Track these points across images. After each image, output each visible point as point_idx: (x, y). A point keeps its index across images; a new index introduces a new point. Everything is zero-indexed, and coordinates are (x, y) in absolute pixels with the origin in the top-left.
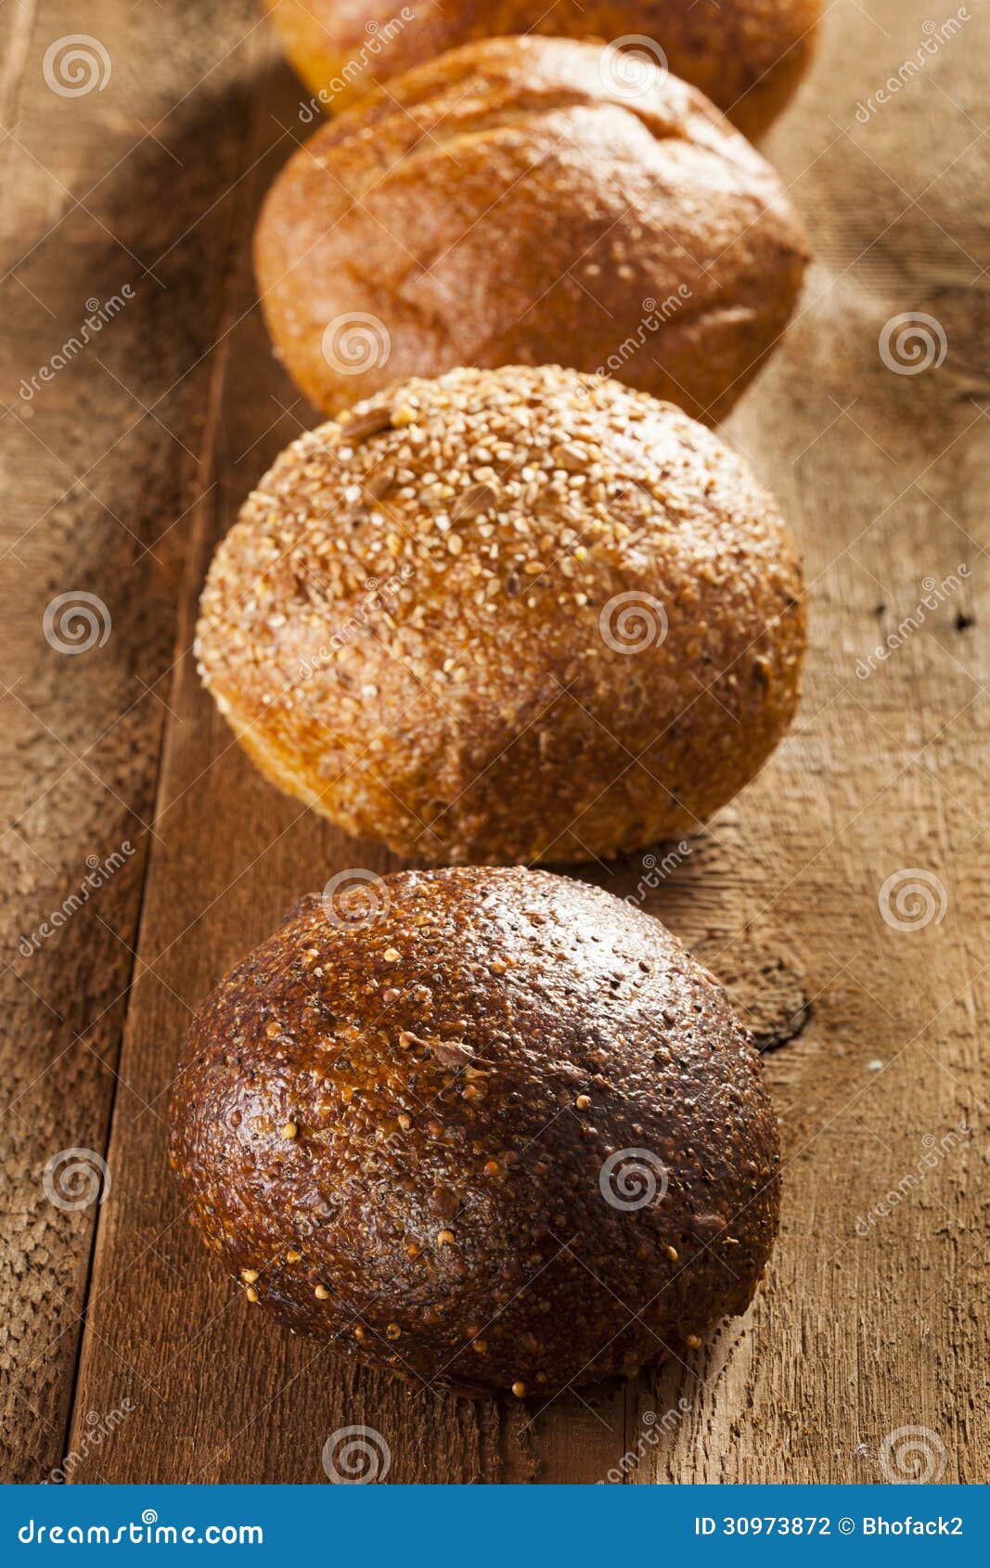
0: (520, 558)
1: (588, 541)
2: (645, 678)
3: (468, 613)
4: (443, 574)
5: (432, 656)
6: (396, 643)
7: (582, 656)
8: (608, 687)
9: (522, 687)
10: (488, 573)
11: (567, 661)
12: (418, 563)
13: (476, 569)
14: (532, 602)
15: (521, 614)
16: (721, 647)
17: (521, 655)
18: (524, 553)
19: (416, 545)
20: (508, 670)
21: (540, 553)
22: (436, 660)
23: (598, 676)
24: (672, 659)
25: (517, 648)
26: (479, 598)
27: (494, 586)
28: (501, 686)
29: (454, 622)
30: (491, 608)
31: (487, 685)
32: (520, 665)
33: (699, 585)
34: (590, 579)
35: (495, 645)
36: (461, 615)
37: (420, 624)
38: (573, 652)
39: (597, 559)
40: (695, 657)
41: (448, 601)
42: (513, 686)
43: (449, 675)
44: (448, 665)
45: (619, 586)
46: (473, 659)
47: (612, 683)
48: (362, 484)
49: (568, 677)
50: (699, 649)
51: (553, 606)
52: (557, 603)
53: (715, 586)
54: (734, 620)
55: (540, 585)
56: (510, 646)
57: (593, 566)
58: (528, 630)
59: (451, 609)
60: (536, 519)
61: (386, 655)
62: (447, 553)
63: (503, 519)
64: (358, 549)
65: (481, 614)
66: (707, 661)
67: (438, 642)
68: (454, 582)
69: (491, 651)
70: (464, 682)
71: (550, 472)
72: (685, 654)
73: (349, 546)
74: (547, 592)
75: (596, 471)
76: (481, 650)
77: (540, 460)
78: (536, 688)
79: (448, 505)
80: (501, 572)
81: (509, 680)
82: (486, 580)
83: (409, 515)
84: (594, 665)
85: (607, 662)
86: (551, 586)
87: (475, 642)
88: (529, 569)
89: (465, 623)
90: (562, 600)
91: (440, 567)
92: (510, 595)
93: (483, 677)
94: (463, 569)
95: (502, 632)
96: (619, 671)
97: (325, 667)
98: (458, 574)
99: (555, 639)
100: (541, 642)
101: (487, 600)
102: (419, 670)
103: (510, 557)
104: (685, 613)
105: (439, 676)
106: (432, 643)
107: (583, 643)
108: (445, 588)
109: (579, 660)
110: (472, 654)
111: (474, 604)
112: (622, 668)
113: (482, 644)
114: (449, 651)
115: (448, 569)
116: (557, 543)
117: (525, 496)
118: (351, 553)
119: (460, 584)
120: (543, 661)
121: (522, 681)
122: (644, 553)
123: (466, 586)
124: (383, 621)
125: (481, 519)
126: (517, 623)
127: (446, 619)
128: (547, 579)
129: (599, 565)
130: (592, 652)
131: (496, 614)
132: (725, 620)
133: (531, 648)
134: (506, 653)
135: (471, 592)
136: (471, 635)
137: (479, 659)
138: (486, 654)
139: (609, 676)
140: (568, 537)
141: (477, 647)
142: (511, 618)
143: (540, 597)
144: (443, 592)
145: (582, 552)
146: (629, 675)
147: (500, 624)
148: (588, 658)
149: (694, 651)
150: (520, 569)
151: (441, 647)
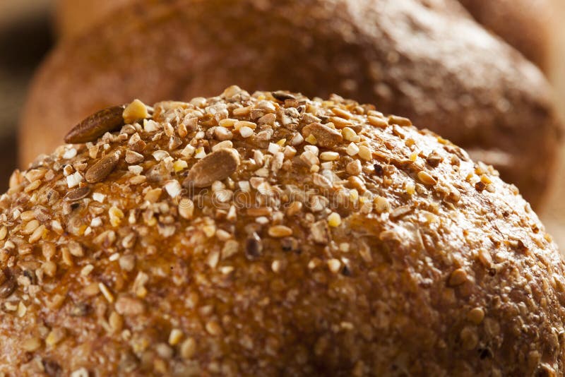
0: (263, 220)
1: (343, 211)
2: (411, 363)
3: (200, 279)
4: (171, 239)
5: (154, 327)
6: (113, 319)
7: (336, 328)
8: (367, 369)
9: (262, 364)
10: (224, 234)
11: (318, 334)
12: (143, 231)
13: (210, 229)
14: (275, 266)
15: (262, 279)
16: (500, 339)
17: (262, 325)
18: (267, 216)
19: (140, 214)
20: (248, 343)
21: (286, 217)
22: (159, 332)
23: (355, 355)
24: (443, 345)
25: (258, 317)
26: (213, 261)
27: (231, 247)
28: (238, 362)
29: (183, 289)
30: (226, 270)
31: (220, 361)
32: (261, 338)
33: (473, 268)
34: (345, 247)
35: (231, 314)
36: (191, 281)
37: (142, 292)
38: (325, 324)
39: (353, 227)
40: (471, 347)
41: (177, 268)
42: (252, 361)
43: (175, 350)
44: (174, 335)
45: (380, 259)
46: (205, 330)
47: (372, 365)
48: (84, 171)
49: (319, 352)
50: (475, 338)
51: (301, 273)
52: (306, 270)
53: (492, 273)
54: (515, 314)
55: (286, 250)
56: (249, 315)
57: (350, 235)
58: (271, 297)
59: (179, 276)
60: (283, 188)
61: (101, 333)
62: (177, 218)
63: (244, 186)
64: (75, 230)
65: (215, 279)
66: (485, 354)
67: (163, 312)
68: (183, 247)
69: (226, 319)
70: (192, 358)
71: (300, 148)
72: (458, 339)
73: (64, 226)
74: (294, 257)
75: (353, 149)
76: (214, 318)
77: (289, 138)
78: (280, 364)
79: (180, 176)
80: (239, 235)
81: (247, 354)
82: (221, 243)
83: (135, 188)
84: (350, 341)
85: (365, 341)
86: (299, 252)
87: (206, 309)
88: (272, 232)
89: (196, 289)
90: (312, 265)
91: (167, 232)
92: (250, 257)
93: (216, 350)
94: (196, 230)
95: (239, 298)
96: (381, 353)
97: (30, 355)
98: (189, 238)
99: (304, 308)
100: (287, 310)
101: (222, 262)
102: (138, 345)
103: (252, 220)
104: (458, 296)
105: (163, 350)
106: (155, 313)
107: (337, 316)
108: (173, 254)
109: (332, 333)
110: (204, 324)
111: (207, 267)
112: (384, 349)
113: (215, 312)
114: (175, 322)
115: (176, 233)
116: (307, 209)
117: (270, 165)
118: (67, 233)
119: (190, 249)
120: (288, 332)
121: (264, 357)
122: (410, 228)
123: (197, 250)
124: (100, 294)
125: (218, 186)
126: (258, 288)
127: (174, 285)
128: (295, 243)
129: (356, 234)
130: (347, 325)
131: (232, 276)
132: (505, 311)
133: (274, 317)
134: (244, 322)
135: (204, 256)
136: (202, 301)
137: (211, 328)
138: (220, 323)
139: (368, 358)
140: (318, 204)
141: (210, 315)
142: (251, 283)
143: (285, 262)
144: (169, 258)
145: (335, 218)
146: (394, 358)
147: (237, 289)
148: (344, 332)
149: (470, 338)
150: (263, 231)
151: (166, 317)
